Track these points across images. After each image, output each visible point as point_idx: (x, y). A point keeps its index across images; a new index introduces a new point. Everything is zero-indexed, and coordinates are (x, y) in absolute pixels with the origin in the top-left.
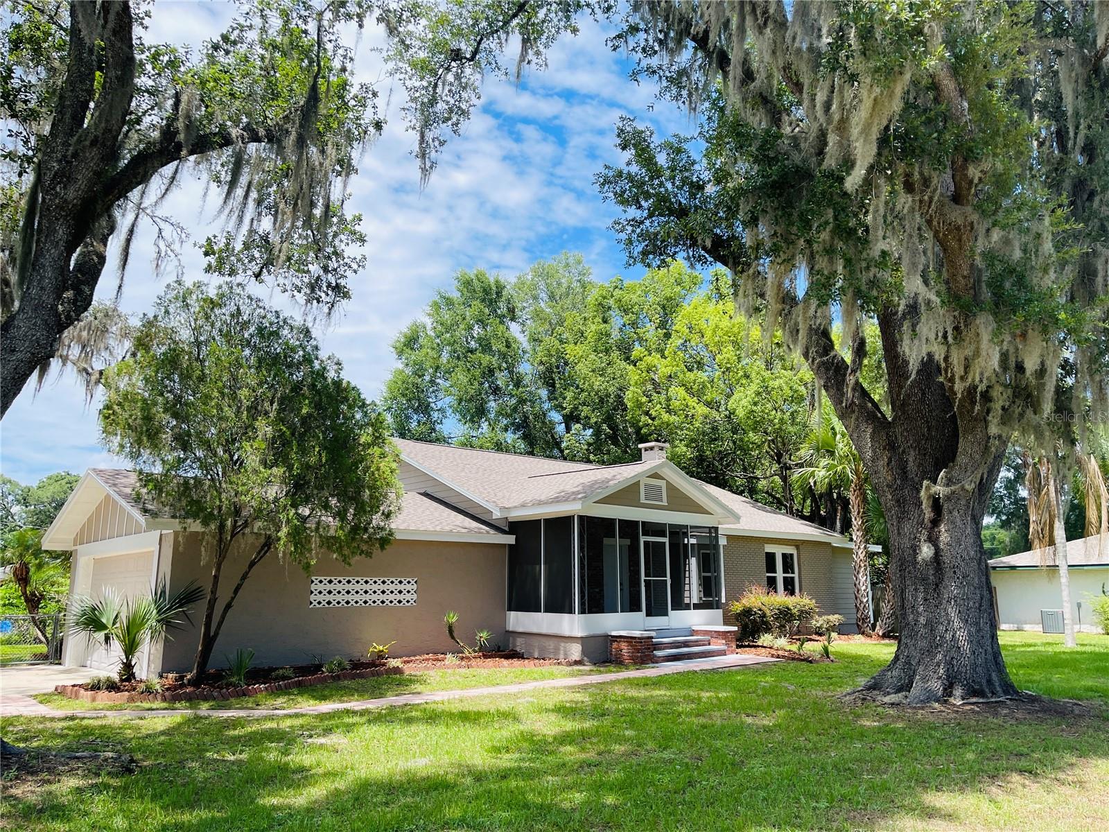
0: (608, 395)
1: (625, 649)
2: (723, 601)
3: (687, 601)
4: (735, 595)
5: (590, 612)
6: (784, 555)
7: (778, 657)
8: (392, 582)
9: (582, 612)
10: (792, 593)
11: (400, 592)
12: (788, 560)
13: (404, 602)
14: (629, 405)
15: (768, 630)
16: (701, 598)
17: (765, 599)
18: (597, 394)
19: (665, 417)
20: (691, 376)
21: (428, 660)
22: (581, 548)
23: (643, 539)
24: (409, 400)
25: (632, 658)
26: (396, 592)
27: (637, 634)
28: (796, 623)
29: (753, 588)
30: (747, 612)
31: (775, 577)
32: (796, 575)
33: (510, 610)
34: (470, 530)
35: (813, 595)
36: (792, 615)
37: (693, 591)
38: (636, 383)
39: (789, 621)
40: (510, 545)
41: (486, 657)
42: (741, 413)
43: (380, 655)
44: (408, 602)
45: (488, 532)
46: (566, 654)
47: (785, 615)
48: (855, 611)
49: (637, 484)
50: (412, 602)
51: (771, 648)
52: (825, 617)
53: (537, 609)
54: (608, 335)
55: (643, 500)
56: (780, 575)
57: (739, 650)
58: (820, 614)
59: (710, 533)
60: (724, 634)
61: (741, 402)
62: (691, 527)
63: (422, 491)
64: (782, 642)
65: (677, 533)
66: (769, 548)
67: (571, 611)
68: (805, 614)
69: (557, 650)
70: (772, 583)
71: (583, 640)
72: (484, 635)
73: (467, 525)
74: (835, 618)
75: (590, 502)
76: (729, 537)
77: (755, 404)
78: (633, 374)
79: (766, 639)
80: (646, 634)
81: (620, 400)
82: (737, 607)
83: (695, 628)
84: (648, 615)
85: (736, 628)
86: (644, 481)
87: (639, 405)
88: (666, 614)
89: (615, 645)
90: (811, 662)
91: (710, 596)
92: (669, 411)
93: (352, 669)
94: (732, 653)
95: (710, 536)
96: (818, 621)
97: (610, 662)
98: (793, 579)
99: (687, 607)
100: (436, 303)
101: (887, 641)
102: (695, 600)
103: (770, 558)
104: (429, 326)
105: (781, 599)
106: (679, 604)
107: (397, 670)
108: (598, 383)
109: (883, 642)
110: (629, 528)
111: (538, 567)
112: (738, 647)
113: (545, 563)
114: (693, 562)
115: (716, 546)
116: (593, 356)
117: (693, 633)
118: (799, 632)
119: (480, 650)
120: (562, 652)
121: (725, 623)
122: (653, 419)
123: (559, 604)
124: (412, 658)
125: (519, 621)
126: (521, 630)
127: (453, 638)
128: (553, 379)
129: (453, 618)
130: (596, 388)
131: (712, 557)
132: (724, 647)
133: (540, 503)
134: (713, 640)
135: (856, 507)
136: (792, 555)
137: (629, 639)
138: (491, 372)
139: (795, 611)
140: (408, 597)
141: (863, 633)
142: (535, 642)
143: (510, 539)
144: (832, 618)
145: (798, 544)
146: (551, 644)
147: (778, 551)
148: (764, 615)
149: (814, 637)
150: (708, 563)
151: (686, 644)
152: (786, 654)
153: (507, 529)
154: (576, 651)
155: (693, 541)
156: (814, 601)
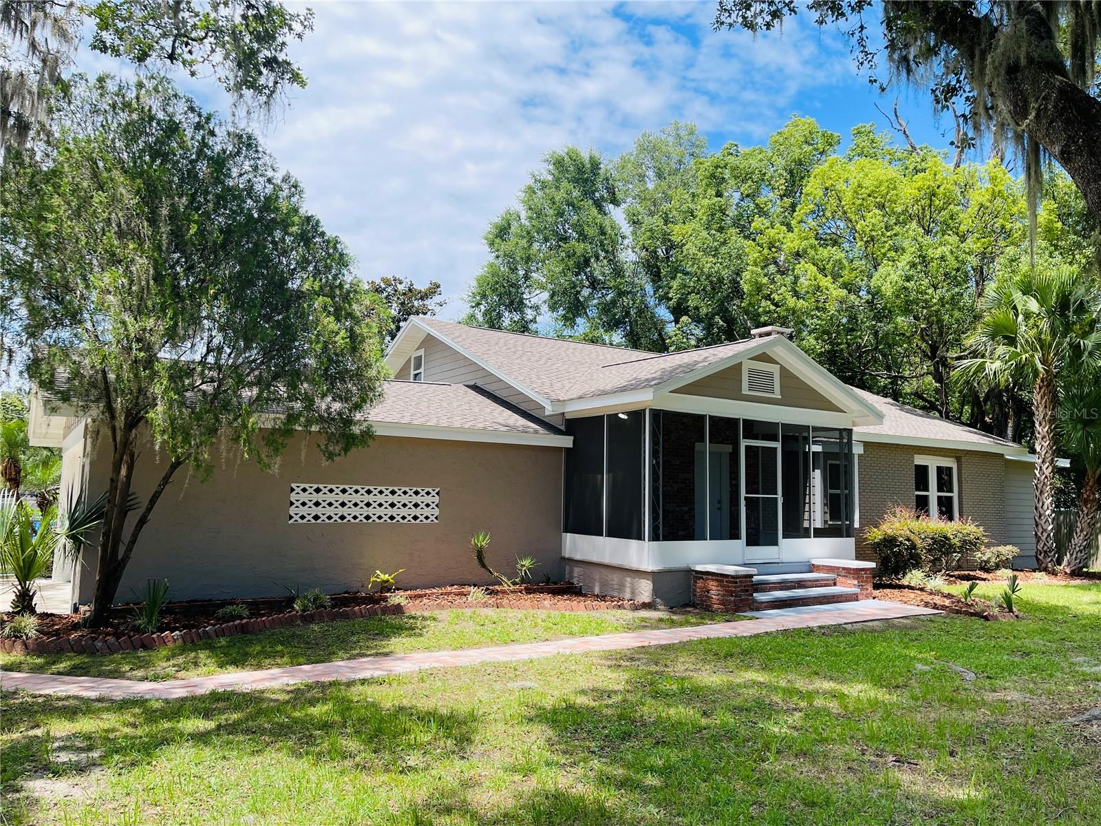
0: (721, 280)
1: (714, 590)
2: (857, 525)
3: (806, 524)
4: (872, 520)
5: (666, 539)
6: (939, 469)
7: (935, 607)
8: (405, 493)
9: (655, 537)
10: (951, 519)
11: (416, 505)
12: (944, 477)
13: (422, 518)
14: (746, 288)
15: (917, 565)
16: (826, 522)
17: (915, 525)
18: (707, 278)
19: (791, 302)
20: (824, 253)
21: (448, 594)
22: (654, 454)
23: (744, 443)
24: (500, 295)
25: (722, 603)
26: (410, 505)
27: (730, 570)
28: (956, 556)
29: (898, 510)
30: (890, 541)
31: (926, 497)
32: (955, 495)
33: (566, 531)
34: (512, 429)
35: (979, 520)
36: (951, 546)
37: (817, 514)
38: (755, 262)
39: (947, 554)
40: (567, 449)
41: (529, 591)
42: (888, 290)
43: (385, 587)
44: (427, 518)
45: (536, 432)
46: (633, 593)
47: (941, 545)
48: (1034, 540)
49: (737, 368)
50: (432, 518)
51: (922, 589)
52: (994, 549)
53: (599, 533)
54: (723, 211)
55: (745, 390)
56: (933, 494)
57: (876, 593)
58: (988, 546)
59: (841, 438)
60: (856, 573)
61: (889, 278)
62: (815, 429)
63: (472, 383)
64: (938, 582)
65: (794, 437)
66: (920, 460)
67: (640, 537)
68: (969, 545)
69: (622, 586)
70: (922, 504)
71: (655, 576)
72: (527, 563)
73: (511, 422)
74: (1008, 551)
75: (665, 391)
76: (867, 445)
77: (908, 279)
78: (752, 253)
79: (914, 577)
80: (743, 570)
81: (735, 285)
82: (876, 535)
83: (814, 562)
84: (750, 543)
85: (873, 565)
86: (748, 365)
87: (759, 288)
88: (775, 543)
89: (700, 583)
90: (986, 618)
91: (839, 519)
92: (796, 294)
93: (333, 607)
94: (867, 597)
95: (841, 443)
96: (986, 554)
97: (694, 606)
98: (950, 498)
99: (805, 534)
100: (530, 188)
101: (1078, 582)
102: (818, 524)
103: (922, 472)
104: (523, 214)
105: (934, 524)
106: (795, 529)
107: (398, 609)
108: (708, 263)
109: (1073, 582)
110: (725, 428)
111: (599, 476)
112: (876, 587)
113: (609, 472)
114: (817, 477)
115: (849, 456)
116: (704, 234)
117: (812, 568)
118: (959, 568)
119: (523, 581)
120: (628, 590)
121: (858, 558)
122: (776, 305)
123: (625, 528)
124: (427, 591)
125: (579, 546)
126: (578, 557)
127: (484, 566)
128: (658, 268)
129: (482, 541)
130: (706, 270)
131: (842, 469)
132: (856, 590)
133: (604, 393)
134: (840, 579)
135: (1041, 409)
136: (950, 469)
137: (719, 577)
138: (587, 262)
139: (956, 541)
140: (427, 511)
141: (1045, 570)
142: (597, 574)
143: (567, 442)
144: (1002, 549)
145: (959, 455)
146: (615, 578)
147: (932, 463)
148: (914, 546)
149: (979, 573)
150: (837, 476)
151: (800, 584)
152: (947, 602)
153: (563, 428)
154: (645, 591)
155: (817, 448)
156: (981, 529)
